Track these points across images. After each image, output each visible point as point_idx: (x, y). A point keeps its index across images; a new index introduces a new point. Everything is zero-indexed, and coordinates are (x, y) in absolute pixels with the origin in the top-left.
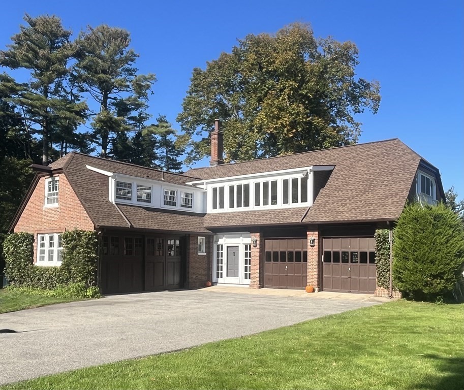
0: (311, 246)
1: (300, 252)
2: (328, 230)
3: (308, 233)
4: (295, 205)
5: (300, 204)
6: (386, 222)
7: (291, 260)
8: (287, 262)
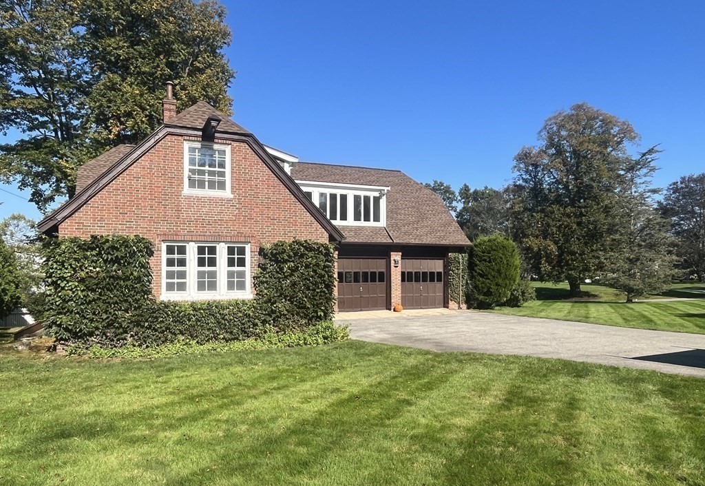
0: (395, 267)
1: (375, 273)
2: (410, 251)
3: (392, 253)
4: (366, 224)
5: (372, 223)
6: (464, 247)
7: (366, 280)
8: (361, 283)
